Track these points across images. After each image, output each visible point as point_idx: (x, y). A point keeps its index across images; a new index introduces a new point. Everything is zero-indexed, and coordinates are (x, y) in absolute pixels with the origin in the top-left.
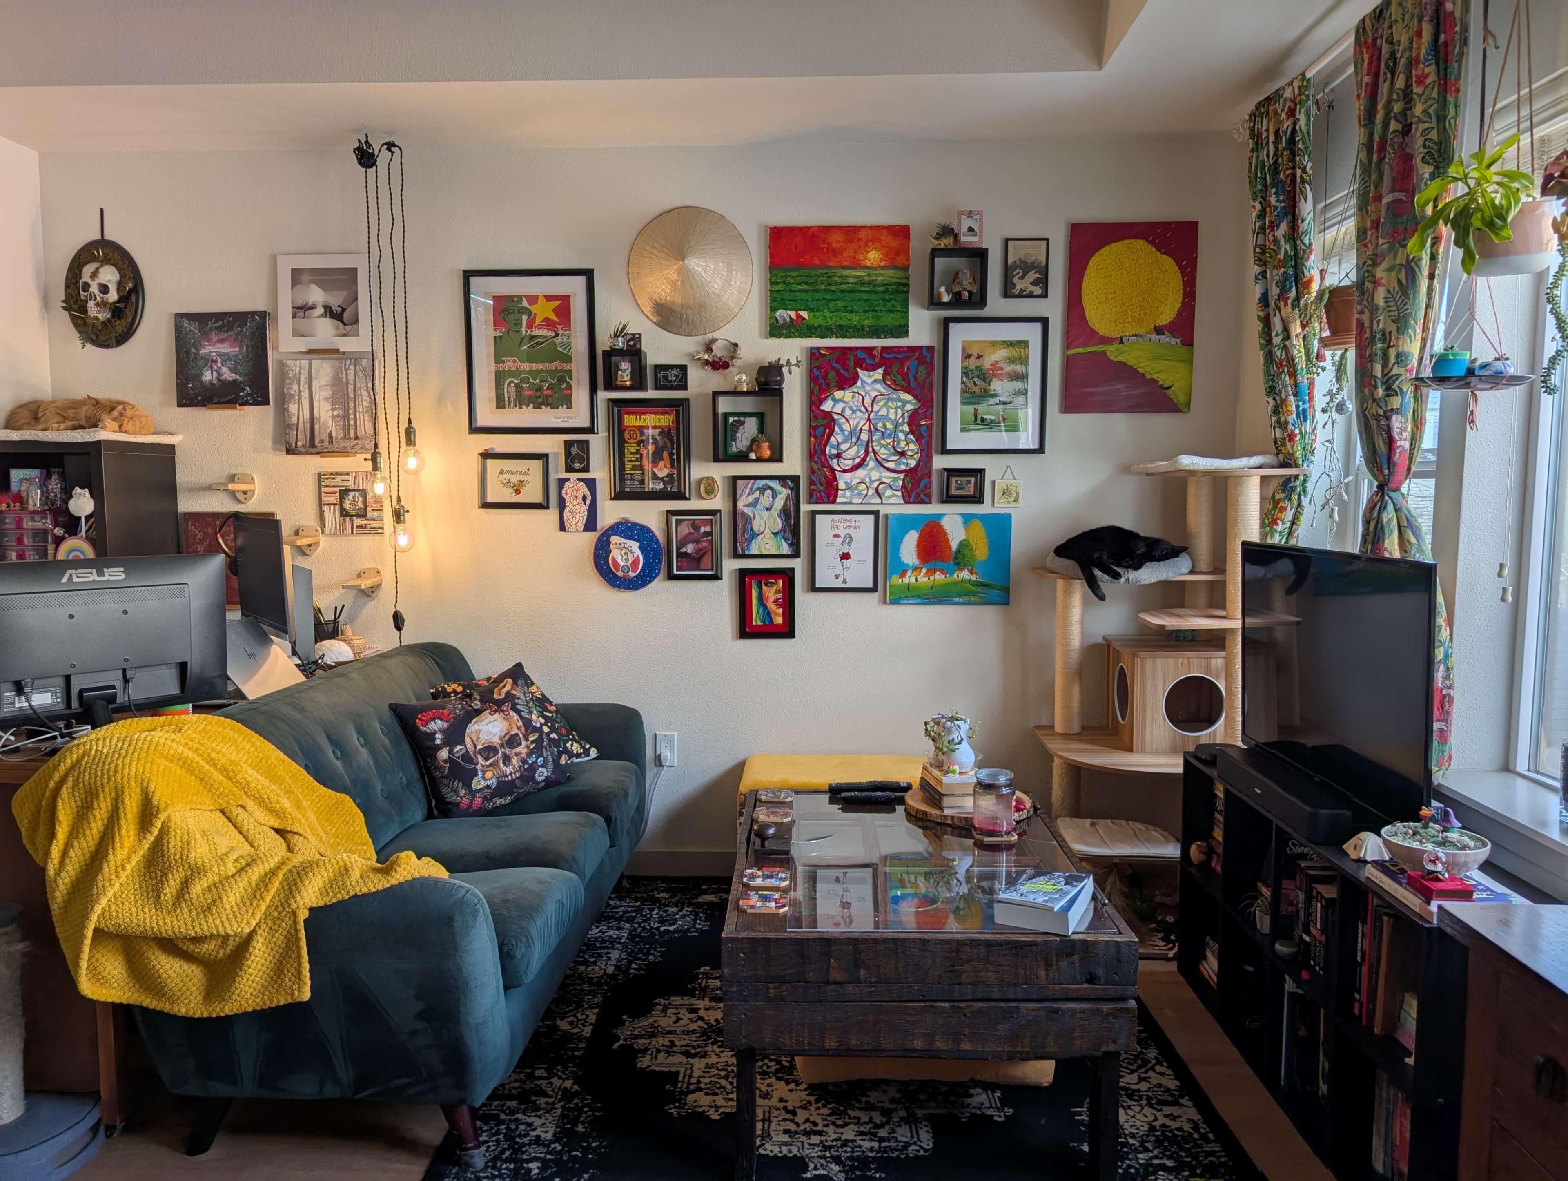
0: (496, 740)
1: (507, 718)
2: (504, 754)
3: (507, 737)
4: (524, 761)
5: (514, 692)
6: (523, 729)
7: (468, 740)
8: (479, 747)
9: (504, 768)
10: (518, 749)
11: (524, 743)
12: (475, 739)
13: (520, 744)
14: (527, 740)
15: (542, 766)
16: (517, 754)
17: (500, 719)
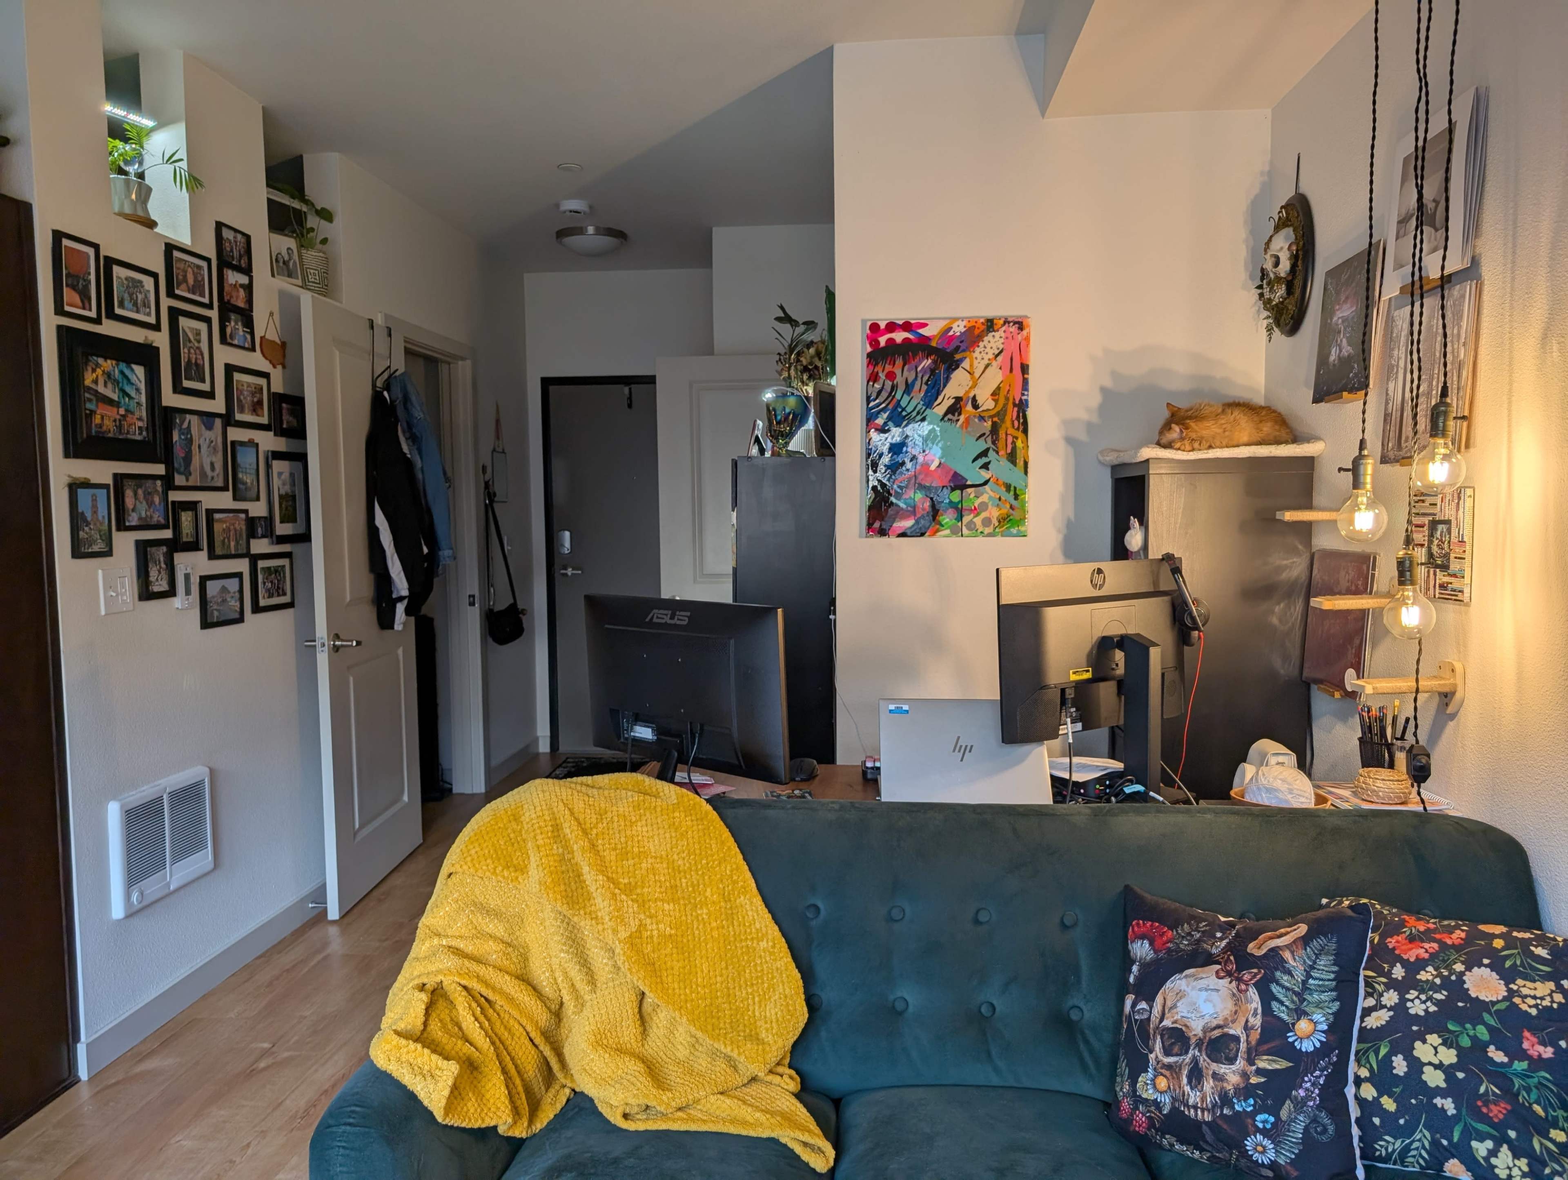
0: (1196, 1028)
1: (1238, 998)
2: (1195, 1061)
3: (1217, 1033)
4: (1225, 1099)
5: (1287, 955)
6: (1255, 1036)
7: (1159, 999)
8: (1167, 1023)
9: (1187, 1089)
10: (1223, 1069)
11: (1240, 1063)
12: (1169, 1004)
13: (1231, 1061)
14: (1251, 1061)
15: (1265, 1133)
16: (1215, 1076)
17: (1225, 992)
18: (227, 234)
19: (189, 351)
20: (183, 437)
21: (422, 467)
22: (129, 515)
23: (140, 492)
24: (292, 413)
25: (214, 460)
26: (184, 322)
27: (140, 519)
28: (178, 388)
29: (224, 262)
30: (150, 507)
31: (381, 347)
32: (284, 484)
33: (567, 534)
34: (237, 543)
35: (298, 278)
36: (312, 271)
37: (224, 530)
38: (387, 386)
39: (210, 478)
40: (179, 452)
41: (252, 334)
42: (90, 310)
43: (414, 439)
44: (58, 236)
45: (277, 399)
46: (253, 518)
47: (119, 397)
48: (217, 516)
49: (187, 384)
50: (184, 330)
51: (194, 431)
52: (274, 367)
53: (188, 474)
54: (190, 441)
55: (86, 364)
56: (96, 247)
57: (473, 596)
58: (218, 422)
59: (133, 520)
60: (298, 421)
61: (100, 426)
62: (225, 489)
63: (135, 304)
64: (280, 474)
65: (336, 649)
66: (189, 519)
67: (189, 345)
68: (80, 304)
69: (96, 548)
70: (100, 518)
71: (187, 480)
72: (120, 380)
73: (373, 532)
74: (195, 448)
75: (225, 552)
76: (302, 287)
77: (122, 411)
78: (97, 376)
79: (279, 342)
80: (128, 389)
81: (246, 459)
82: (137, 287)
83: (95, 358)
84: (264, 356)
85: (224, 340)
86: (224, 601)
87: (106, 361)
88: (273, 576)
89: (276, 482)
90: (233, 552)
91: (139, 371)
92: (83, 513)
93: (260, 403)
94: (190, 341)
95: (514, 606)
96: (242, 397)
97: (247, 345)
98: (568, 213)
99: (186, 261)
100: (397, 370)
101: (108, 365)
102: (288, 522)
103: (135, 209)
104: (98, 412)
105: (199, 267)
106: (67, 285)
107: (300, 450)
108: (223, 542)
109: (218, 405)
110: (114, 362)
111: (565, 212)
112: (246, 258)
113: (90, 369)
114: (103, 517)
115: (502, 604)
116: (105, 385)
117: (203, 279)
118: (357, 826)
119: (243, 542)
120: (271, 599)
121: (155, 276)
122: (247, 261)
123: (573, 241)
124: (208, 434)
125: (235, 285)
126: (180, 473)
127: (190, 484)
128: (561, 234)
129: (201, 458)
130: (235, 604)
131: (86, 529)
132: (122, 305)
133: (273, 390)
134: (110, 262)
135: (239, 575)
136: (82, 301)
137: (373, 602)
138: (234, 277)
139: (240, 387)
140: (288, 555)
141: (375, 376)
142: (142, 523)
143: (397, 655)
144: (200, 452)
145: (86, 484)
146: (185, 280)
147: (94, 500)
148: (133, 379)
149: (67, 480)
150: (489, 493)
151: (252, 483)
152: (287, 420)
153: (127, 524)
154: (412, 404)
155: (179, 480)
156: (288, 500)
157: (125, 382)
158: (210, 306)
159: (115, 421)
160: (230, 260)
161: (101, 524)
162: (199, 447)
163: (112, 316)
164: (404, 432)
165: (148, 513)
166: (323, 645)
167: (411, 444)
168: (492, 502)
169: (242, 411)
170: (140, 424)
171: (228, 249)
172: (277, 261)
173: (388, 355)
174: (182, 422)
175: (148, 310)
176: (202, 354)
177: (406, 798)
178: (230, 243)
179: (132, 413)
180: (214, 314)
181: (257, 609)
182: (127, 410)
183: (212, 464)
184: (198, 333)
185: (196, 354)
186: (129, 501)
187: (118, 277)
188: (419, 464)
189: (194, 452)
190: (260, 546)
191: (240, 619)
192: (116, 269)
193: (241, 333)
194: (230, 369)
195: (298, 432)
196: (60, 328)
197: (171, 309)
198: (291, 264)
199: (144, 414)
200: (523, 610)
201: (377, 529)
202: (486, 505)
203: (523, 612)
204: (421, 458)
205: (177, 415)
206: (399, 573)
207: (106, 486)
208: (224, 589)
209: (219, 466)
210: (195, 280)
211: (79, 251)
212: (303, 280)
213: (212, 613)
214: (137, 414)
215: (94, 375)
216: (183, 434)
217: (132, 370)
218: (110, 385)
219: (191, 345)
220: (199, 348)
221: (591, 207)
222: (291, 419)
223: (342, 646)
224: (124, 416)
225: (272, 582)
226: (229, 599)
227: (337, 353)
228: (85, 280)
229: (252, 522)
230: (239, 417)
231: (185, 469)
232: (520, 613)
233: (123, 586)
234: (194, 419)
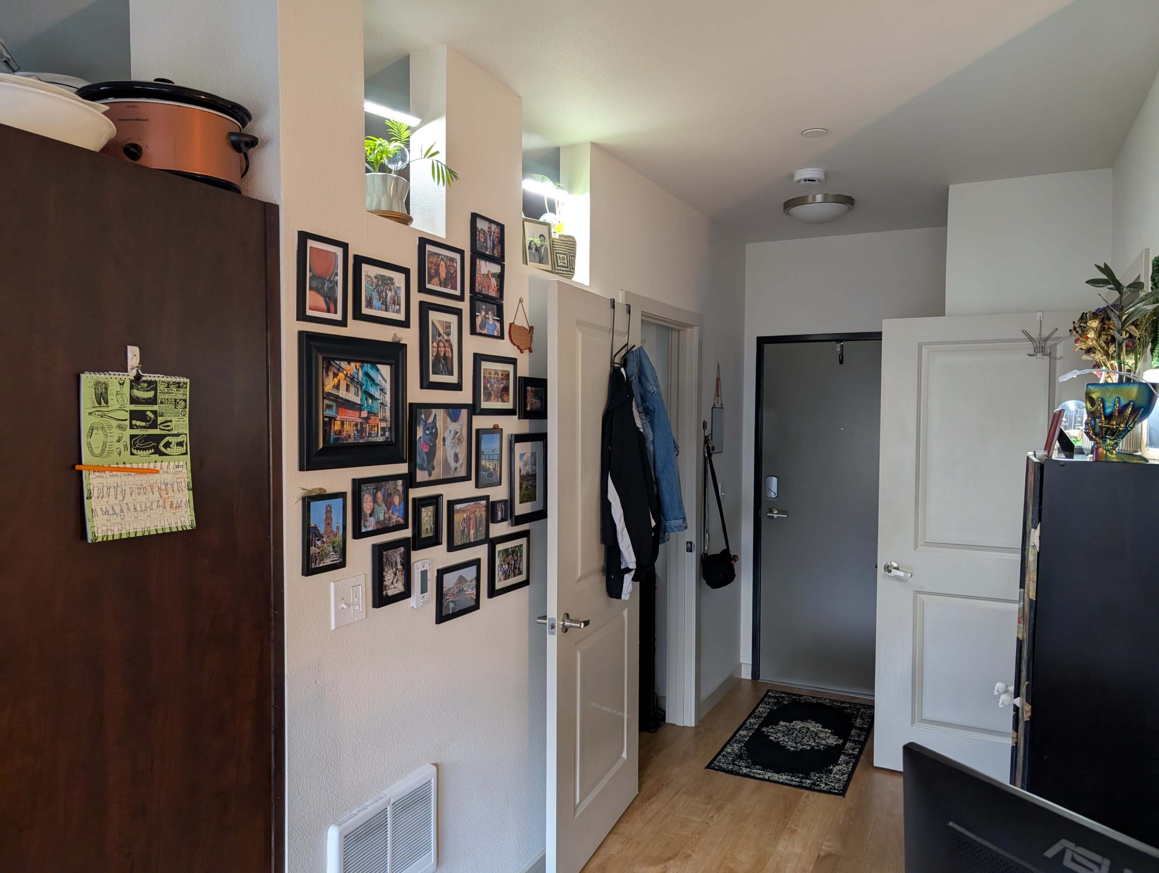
18: (481, 225)
19: (438, 345)
20: (427, 432)
21: (653, 441)
22: (366, 520)
23: (380, 495)
24: (536, 395)
25: (458, 450)
26: (434, 316)
27: (378, 522)
28: (426, 384)
29: (477, 255)
30: (388, 509)
31: (620, 325)
32: (525, 465)
33: (774, 480)
34: (477, 530)
35: (547, 263)
36: (561, 256)
37: (464, 519)
38: (625, 363)
39: (453, 469)
40: (422, 449)
41: (501, 322)
42: (336, 312)
43: (647, 412)
44: (304, 237)
45: (524, 383)
46: (493, 502)
47: (361, 400)
48: (457, 507)
49: (434, 378)
50: (433, 323)
51: (439, 425)
52: (522, 352)
53: (430, 469)
54: (435, 435)
55: (327, 370)
56: (345, 246)
57: (691, 543)
58: (464, 413)
59: (370, 525)
60: (541, 402)
61: (340, 432)
62: (467, 478)
63: (384, 303)
64: (522, 455)
65: (565, 629)
66: (430, 514)
67: (438, 338)
68: (323, 305)
69: (328, 562)
70: (334, 529)
71: (430, 475)
72: (364, 382)
73: (605, 506)
74: (439, 442)
75: (465, 541)
76: (551, 272)
77: (364, 414)
78: (339, 381)
79: (527, 327)
80: (373, 390)
81: (488, 445)
82: (388, 284)
83: (338, 362)
84: (512, 342)
85: (473, 332)
86: (461, 591)
87: (349, 363)
88: (510, 557)
89: (518, 464)
90: (472, 540)
91: (385, 370)
92: (315, 527)
93: (506, 389)
94: (440, 335)
95: (726, 552)
96: (489, 385)
97: (496, 334)
98: (803, 182)
99: (439, 254)
100: (634, 346)
101: (351, 368)
102: (527, 501)
103: (391, 204)
104: (339, 418)
105: (452, 260)
106: (311, 288)
107: (541, 431)
108: (463, 531)
109: (465, 396)
110: (358, 364)
111: (799, 181)
112: (499, 248)
113: (331, 374)
114: (338, 528)
115: (716, 548)
116: (348, 389)
117: (456, 271)
118: (578, 801)
119: (483, 529)
120: (507, 581)
121: (406, 271)
122: (499, 250)
123: (798, 211)
124: (453, 426)
125: (487, 275)
126: (422, 469)
127: (433, 478)
128: (789, 205)
129: (445, 451)
130: (471, 592)
131: (319, 543)
132: (370, 304)
133: (519, 374)
134: (360, 260)
135: (477, 562)
136: (327, 303)
137: (603, 570)
138: (486, 268)
139: (488, 376)
140: (525, 534)
141: (614, 354)
142: (380, 527)
143: (623, 617)
144: (444, 445)
145: (322, 496)
146: (437, 273)
147: (329, 511)
148: (378, 379)
149: (301, 493)
150: (708, 447)
151: (494, 469)
152: (532, 403)
153: (364, 530)
154: (646, 378)
155: (421, 476)
156: (529, 479)
157: (369, 383)
158: (461, 298)
159: (356, 425)
160: (483, 251)
161: (335, 535)
162: (444, 439)
163: (358, 316)
164: (638, 407)
165: (387, 515)
166: (553, 627)
167: (644, 418)
168: (710, 455)
169: (488, 398)
170: (383, 425)
171: (482, 240)
172: (530, 248)
173: (626, 331)
174: (427, 418)
175: (397, 307)
176: (451, 346)
177: (624, 755)
178: (484, 233)
179: (376, 415)
180: (465, 306)
181: (493, 593)
182: (369, 412)
183: (456, 456)
184: (448, 326)
185: (445, 347)
186: (367, 505)
187: (368, 276)
188: (650, 437)
189: (438, 446)
190: (499, 529)
191: (476, 606)
192: (366, 268)
193: (491, 322)
194: (478, 358)
195: (541, 414)
196: (301, 334)
197: (421, 303)
198: (543, 250)
199: (388, 414)
200: (734, 556)
201: (609, 504)
202: (705, 458)
203: (735, 558)
204: (653, 431)
205: (422, 410)
206: (628, 547)
207: (343, 495)
208: (461, 579)
209: (463, 457)
210: (447, 273)
211: (328, 252)
212: (553, 266)
213: (448, 605)
214: (380, 415)
215: (336, 380)
216: (428, 429)
217: (378, 370)
218: (352, 389)
219: (441, 338)
220: (448, 341)
221: (826, 174)
222: (534, 400)
223: (571, 626)
224: (367, 419)
225: (508, 564)
226: (465, 589)
227: (580, 334)
228: (331, 282)
229: (492, 507)
230: (485, 405)
231: (428, 465)
232: (732, 560)
233: (356, 594)
234: (440, 413)
